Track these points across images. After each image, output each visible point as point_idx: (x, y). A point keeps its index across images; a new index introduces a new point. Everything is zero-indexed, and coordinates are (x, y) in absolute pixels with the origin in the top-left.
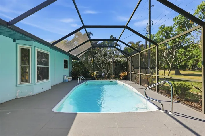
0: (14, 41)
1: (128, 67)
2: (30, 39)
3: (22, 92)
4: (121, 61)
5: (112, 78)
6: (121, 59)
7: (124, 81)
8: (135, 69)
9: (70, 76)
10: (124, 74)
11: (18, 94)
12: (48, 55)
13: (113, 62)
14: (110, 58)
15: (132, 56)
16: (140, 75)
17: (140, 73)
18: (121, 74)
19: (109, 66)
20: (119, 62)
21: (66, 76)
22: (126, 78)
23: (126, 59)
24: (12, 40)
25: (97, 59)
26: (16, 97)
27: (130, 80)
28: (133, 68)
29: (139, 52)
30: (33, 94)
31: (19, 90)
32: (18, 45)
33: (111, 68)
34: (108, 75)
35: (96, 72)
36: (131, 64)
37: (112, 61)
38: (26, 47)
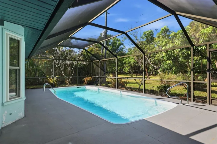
3: (11, 114)
10: (89, 78)
11: (4, 118)
16: (117, 79)
26: (3, 126)
31: (6, 112)
38: (15, 37)
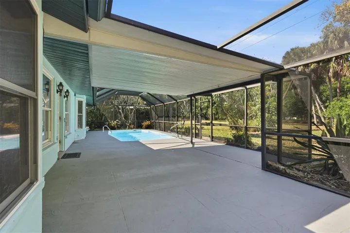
0: (75, 95)
1: (152, 116)
3: (78, 136)
4: (141, 109)
8: (159, 118)
11: (76, 138)
15: (156, 105)
16: (165, 123)
17: (165, 121)
18: (144, 123)
22: (148, 127)
28: (157, 117)
29: (163, 103)
30: (84, 138)
31: (76, 134)
32: (77, 98)
35: (117, 122)
36: (155, 113)
38: (81, 99)
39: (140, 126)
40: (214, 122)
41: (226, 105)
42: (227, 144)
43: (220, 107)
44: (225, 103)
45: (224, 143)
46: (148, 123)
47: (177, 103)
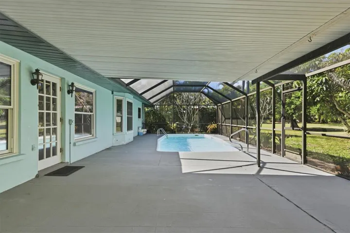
0: (112, 93)
1: (218, 117)
2: (128, 91)
3: (117, 140)
4: (208, 108)
5: (197, 132)
6: (208, 107)
7: (213, 135)
8: (227, 120)
9: (143, 128)
10: (213, 126)
11: (114, 142)
12: (132, 103)
13: (199, 110)
14: (194, 105)
15: (223, 103)
16: (232, 126)
17: (232, 124)
18: (209, 126)
19: (193, 115)
20: (206, 111)
21: (140, 128)
22: (215, 131)
23: (216, 107)
24: (111, 92)
25: (178, 107)
26: (113, 145)
27: (220, 134)
28: (223, 119)
29: (231, 100)
30: (125, 143)
31: (115, 139)
32: (115, 97)
33: (196, 117)
34: (192, 128)
35: (177, 124)
36: (222, 114)
37: (197, 109)
38: (120, 98)
39: (204, 130)
40: (309, 126)
41: (340, 97)
42: (338, 175)
43: (328, 101)
44: (340, 94)
45: (333, 170)
46: (214, 126)
47: (248, 97)
